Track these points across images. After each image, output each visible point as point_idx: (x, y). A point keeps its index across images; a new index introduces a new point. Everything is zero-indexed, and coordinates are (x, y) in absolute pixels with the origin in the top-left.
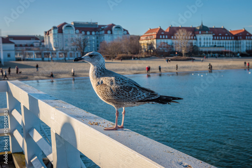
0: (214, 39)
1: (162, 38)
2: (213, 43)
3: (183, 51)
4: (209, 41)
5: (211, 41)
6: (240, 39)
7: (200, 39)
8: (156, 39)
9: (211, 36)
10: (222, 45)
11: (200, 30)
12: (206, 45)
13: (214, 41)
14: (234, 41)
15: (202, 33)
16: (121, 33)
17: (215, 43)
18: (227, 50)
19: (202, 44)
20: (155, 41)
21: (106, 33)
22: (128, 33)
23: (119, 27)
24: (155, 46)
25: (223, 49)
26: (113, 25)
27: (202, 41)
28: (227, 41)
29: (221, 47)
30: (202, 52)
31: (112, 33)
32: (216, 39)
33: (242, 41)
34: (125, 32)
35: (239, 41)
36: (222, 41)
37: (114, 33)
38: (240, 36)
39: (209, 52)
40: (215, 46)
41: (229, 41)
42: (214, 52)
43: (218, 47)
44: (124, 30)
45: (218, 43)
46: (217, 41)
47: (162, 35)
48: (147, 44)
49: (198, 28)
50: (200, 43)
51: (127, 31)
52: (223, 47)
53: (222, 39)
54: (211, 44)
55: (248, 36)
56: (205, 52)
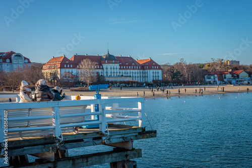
0: (120, 69)
1: (67, 68)
2: (120, 73)
3: (88, 81)
4: (115, 71)
5: (118, 71)
6: (146, 69)
7: (107, 68)
8: (60, 68)
9: (117, 66)
10: (129, 75)
11: (106, 59)
12: (113, 75)
13: (121, 71)
14: (141, 71)
15: (108, 63)
16: (21, 62)
17: (122, 73)
18: (134, 80)
19: (109, 74)
20: (59, 70)
21: (4, 61)
22: (29, 62)
23: (19, 56)
24: (59, 76)
25: (130, 79)
26: (12, 53)
27: (109, 71)
28: (134, 71)
29: (128, 76)
30: (108, 82)
31: (11, 62)
32: (123, 69)
33: (148, 71)
34: (26, 61)
35: (146, 71)
36: (129, 71)
37: (14, 61)
38: (146, 66)
39: (116, 82)
40: (122, 76)
41: (136, 71)
42: (121, 82)
43: (125, 77)
44: (25, 58)
45: (125, 73)
46: (124, 71)
47: (67, 64)
48: (51, 74)
49: (105, 57)
50: (107, 73)
51: (28, 59)
52: (130, 76)
53: (128, 69)
54: (118, 74)
55: (154, 65)
56: (112, 82)
